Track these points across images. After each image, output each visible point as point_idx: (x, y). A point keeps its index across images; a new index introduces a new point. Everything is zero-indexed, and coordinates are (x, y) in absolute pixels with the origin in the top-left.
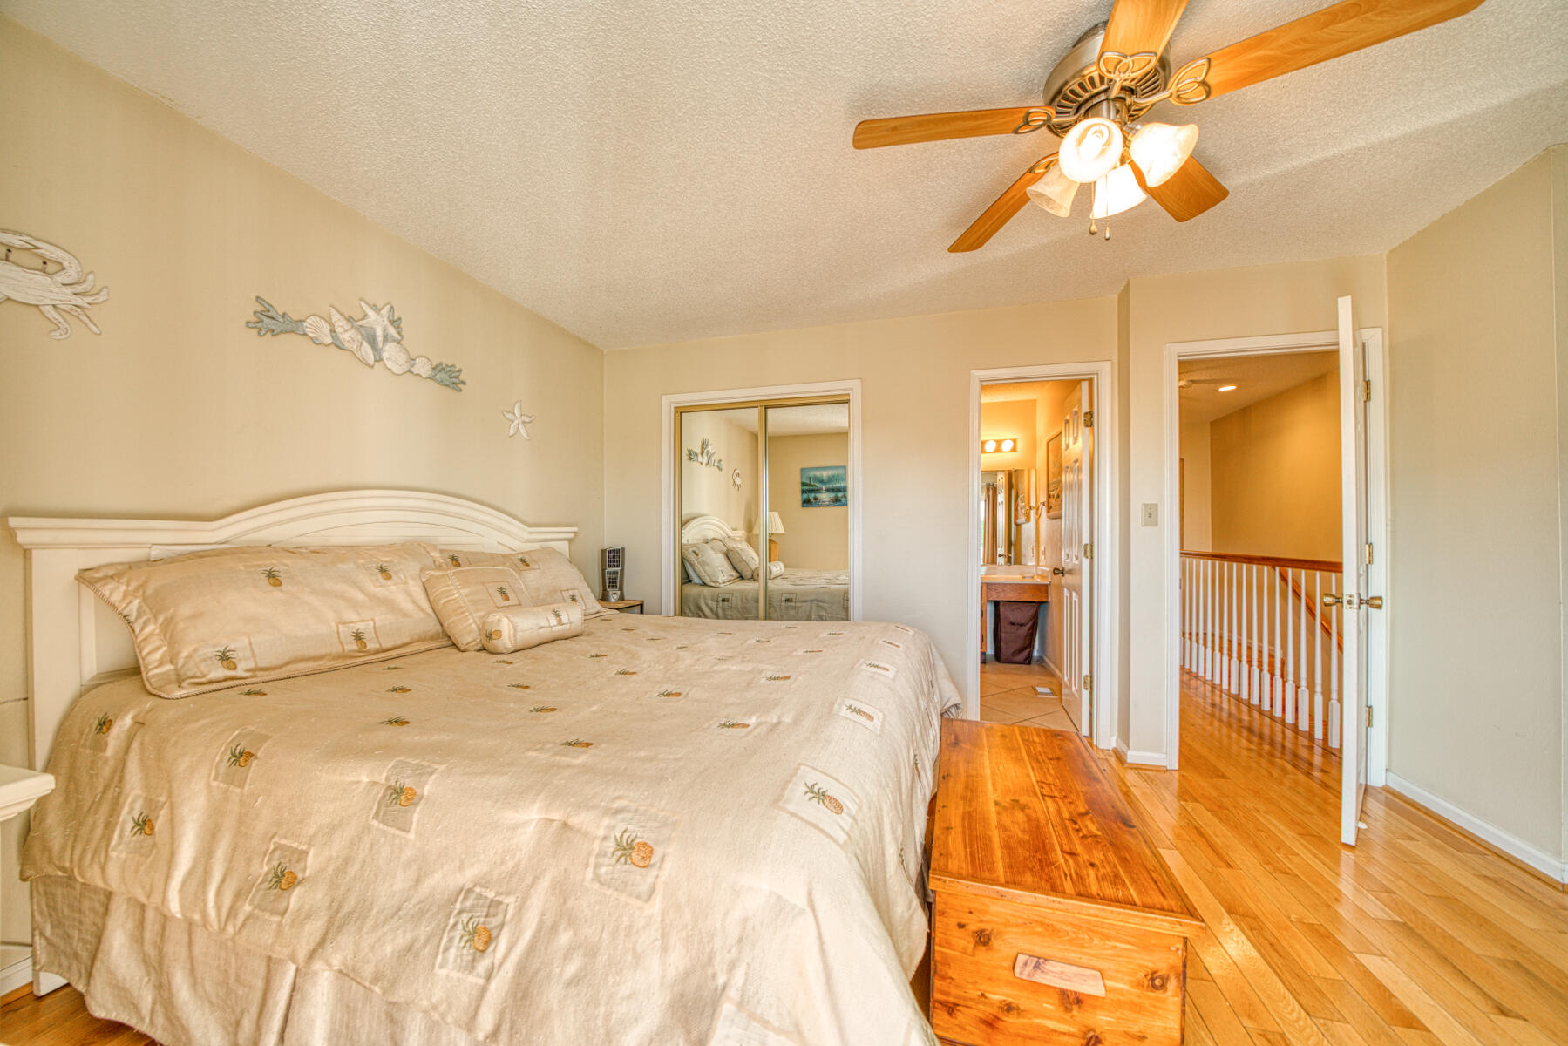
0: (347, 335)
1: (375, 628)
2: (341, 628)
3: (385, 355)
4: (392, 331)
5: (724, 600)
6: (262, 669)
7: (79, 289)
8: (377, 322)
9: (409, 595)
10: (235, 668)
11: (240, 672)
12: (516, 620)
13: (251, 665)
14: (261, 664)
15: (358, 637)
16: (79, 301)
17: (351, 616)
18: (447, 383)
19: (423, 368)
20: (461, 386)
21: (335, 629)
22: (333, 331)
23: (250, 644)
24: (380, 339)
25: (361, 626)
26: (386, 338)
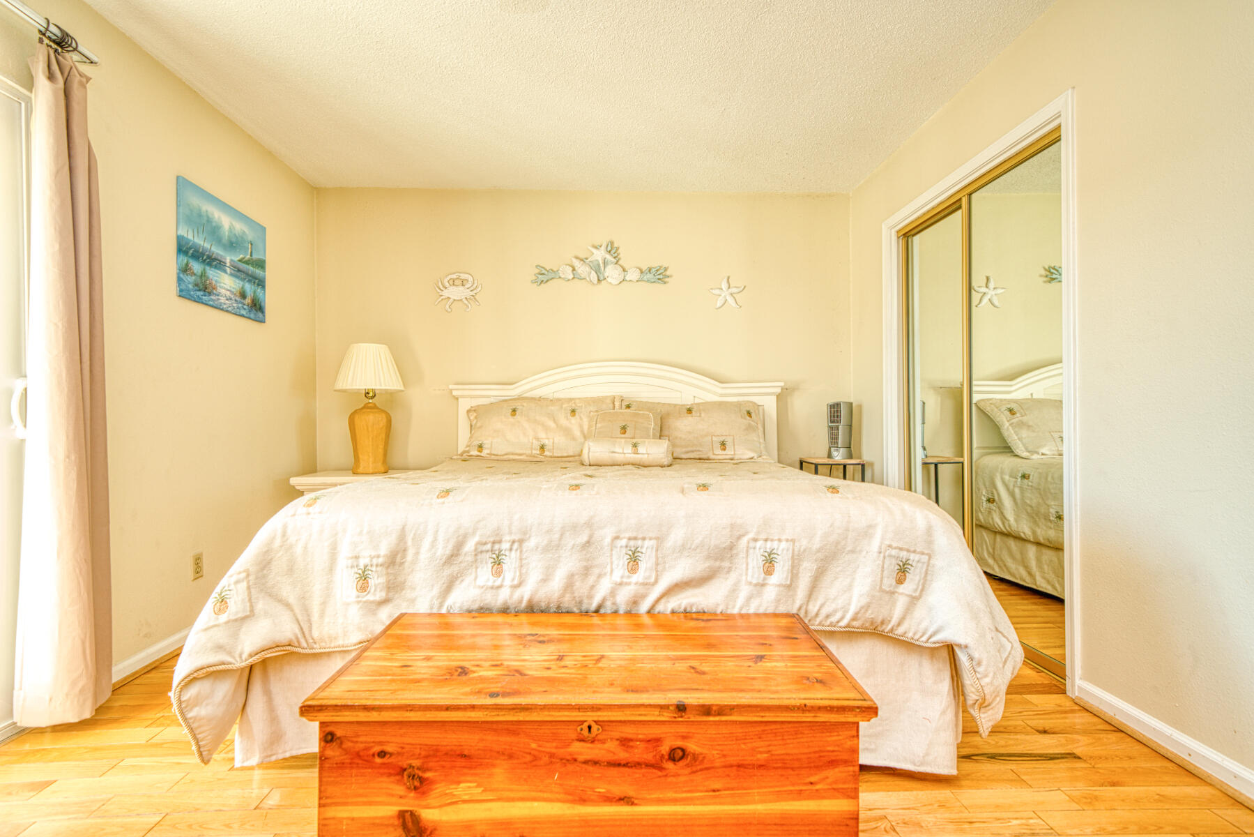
0: (582, 269)
1: (553, 443)
2: (534, 441)
3: (606, 274)
4: (608, 257)
5: (1024, 477)
6: (494, 455)
7: (472, 288)
8: (599, 255)
9: (581, 426)
10: (480, 451)
11: (482, 455)
12: (591, 444)
13: (488, 452)
14: (493, 452)
15: (542, 448)
16: (472, 293)
17: (542, 435)
18: (653, 280)
19: (633, 275)
20: (667, 280)
21: (531, 441)
22: (574, 270)
23: (492, 442)
24: (602, 265)
25: (546, 442)
26: (605, 263)
